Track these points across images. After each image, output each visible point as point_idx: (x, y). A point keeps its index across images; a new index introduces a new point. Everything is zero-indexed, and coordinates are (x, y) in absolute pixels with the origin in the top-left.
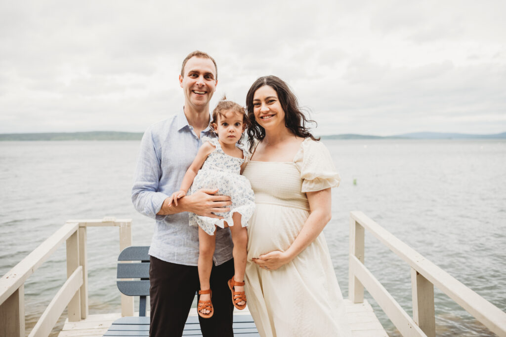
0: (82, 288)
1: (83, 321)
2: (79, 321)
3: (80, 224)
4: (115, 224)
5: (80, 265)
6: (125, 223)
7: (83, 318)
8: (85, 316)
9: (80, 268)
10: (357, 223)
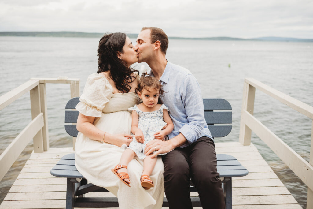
0: (44, 128)
1: (45, 152)
2: (42, 152)
3: (40, 81)
4: (67, 82)
5: (42, 112)
6: (74, 81)
7: (45, 151)
8: (47, 149)
9: (41, 114)
10: (250, 86)
